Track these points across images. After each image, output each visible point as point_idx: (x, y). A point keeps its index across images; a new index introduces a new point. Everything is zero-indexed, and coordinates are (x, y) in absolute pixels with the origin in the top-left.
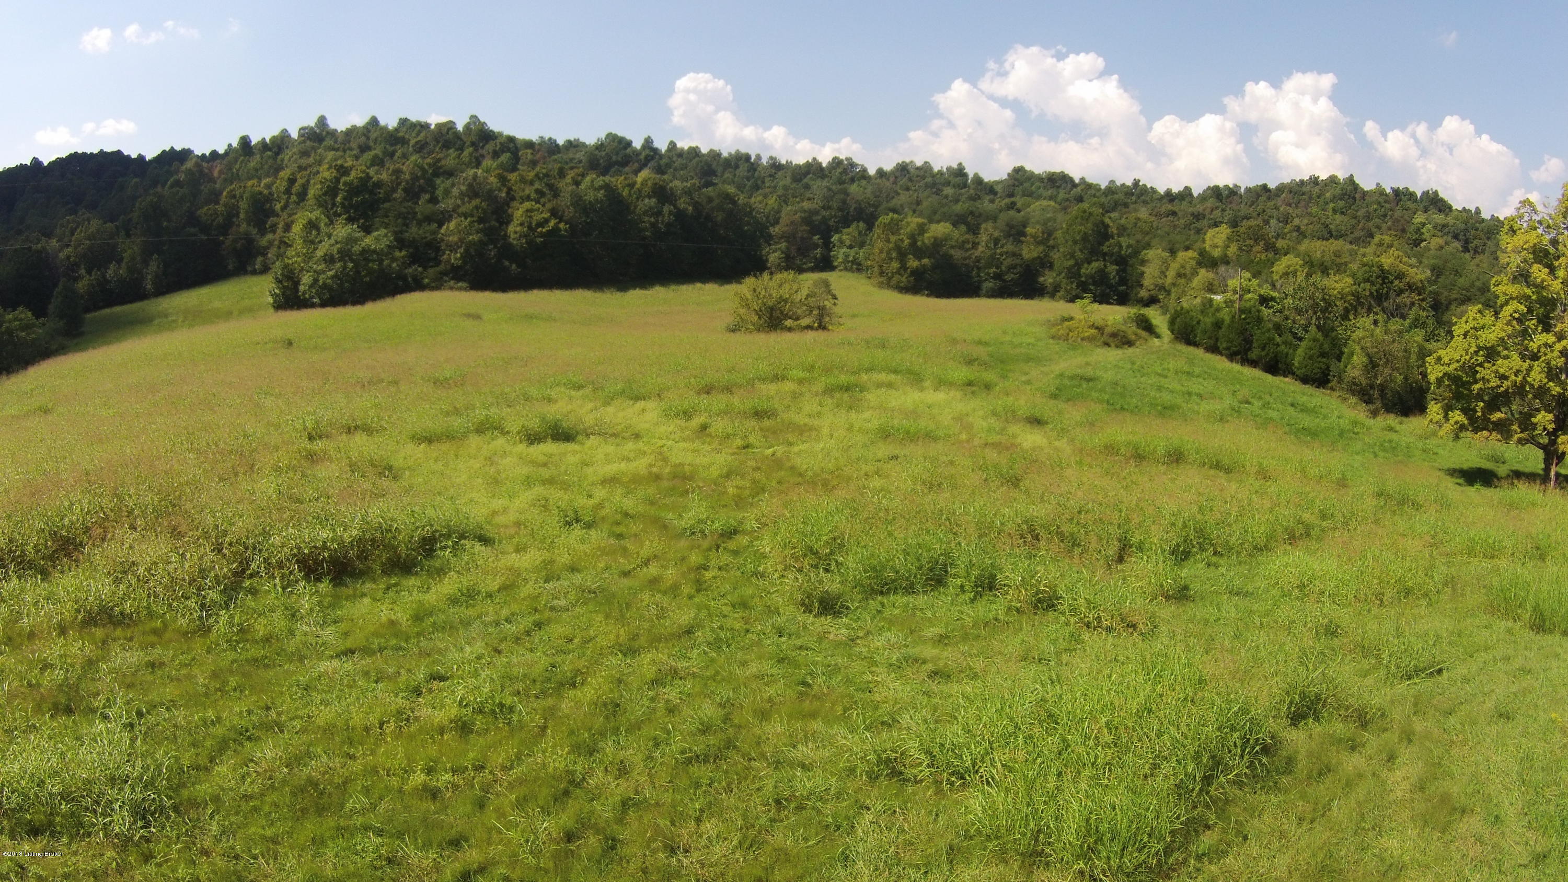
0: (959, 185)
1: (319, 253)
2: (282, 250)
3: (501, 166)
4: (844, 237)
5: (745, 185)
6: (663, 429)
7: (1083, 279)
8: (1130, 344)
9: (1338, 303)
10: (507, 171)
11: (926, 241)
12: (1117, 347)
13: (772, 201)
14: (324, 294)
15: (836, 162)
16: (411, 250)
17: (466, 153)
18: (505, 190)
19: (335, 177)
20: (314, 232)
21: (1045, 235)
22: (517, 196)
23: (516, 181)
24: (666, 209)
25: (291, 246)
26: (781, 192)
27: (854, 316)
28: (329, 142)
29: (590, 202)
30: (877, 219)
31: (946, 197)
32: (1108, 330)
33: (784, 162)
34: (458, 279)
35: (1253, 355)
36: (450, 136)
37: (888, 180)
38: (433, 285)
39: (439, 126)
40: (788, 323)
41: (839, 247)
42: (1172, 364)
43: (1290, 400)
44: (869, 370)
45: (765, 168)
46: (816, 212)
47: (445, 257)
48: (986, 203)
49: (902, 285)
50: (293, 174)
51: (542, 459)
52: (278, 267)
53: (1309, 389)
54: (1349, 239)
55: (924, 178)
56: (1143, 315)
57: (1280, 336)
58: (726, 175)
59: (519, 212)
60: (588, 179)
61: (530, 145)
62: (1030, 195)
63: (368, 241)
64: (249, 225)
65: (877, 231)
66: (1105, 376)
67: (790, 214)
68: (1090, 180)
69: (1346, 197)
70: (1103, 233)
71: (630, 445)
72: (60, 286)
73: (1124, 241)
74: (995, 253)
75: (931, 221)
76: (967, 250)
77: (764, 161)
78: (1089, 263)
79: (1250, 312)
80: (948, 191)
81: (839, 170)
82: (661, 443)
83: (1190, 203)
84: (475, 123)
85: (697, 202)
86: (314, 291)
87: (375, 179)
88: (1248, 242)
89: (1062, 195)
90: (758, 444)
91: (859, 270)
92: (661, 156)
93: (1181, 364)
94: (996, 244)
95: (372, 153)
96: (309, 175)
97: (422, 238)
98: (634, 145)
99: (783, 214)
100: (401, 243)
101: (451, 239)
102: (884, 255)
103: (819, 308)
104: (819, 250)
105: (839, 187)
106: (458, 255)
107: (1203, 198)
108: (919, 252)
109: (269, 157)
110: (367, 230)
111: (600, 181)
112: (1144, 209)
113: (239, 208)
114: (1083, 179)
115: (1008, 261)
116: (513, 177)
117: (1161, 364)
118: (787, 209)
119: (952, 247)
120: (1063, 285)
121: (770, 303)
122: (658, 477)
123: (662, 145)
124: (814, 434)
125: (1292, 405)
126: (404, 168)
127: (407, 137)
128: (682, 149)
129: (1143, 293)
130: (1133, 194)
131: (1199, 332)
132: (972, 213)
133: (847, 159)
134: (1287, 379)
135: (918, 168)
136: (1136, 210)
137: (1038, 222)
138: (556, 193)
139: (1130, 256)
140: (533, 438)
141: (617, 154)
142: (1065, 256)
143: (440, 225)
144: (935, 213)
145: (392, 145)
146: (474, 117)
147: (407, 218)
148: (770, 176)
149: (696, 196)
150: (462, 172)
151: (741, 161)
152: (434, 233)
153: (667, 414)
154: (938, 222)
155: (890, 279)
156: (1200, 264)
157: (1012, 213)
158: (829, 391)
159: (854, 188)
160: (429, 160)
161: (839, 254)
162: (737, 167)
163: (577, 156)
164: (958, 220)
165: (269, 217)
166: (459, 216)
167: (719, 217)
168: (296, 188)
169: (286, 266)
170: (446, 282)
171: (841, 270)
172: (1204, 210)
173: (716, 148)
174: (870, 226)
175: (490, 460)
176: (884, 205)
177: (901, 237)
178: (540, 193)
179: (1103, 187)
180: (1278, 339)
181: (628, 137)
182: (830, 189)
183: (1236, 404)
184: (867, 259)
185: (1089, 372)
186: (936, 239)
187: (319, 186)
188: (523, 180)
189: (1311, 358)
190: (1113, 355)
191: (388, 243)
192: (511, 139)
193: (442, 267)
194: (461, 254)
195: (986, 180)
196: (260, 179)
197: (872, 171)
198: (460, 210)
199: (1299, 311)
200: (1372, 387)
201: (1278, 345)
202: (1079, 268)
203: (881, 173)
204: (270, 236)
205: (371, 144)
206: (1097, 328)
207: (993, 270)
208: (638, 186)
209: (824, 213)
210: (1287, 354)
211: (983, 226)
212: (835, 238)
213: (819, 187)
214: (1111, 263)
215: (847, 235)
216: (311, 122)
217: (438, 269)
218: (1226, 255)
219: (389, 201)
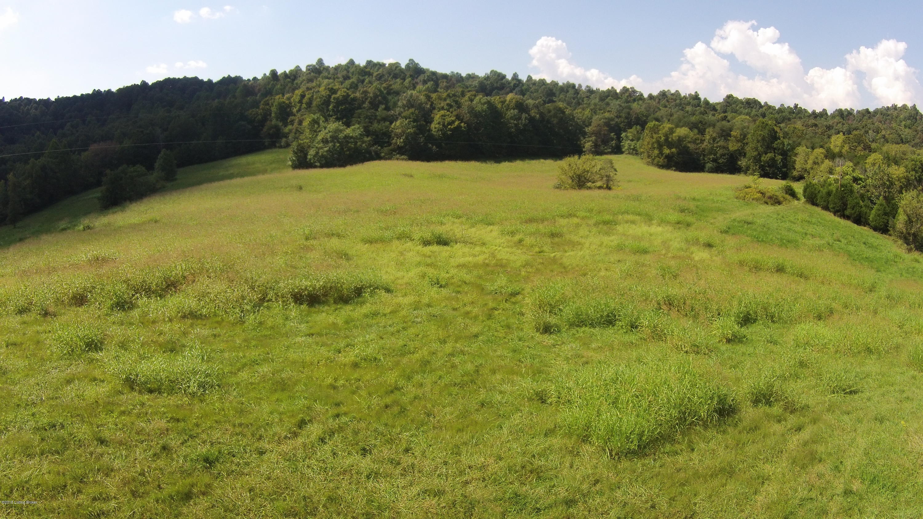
0: (695, 105)
1: (319, 138)
2: (297, 135)
3: (428, 89)
4: (629, 134)
5: (572, 102)
6: (498, 241)
7: (762, 163)
8: (779, 203)
9: (896, 183)
10: (431, 92)
11: (674, 138)
12: (772, 204)
13: (587, 112)
14: (322, 161)
15: (625, 90)
16: (374, 137)
17: (407, 81)
18: (429, 103)
19: (329, 95)
20: (316, 126)
21: (742, 137)
22: (437, 107)
23: (436, 98)
24: (524, 116)
25: (302, 133)
26: (592, 107)
27: (630, 181)
28: (325, 74)
29: (479, 111)
30: (647, 124)
31: (687, 112)
32: (768, 195)
33: (595, 89)
34: (402, 154)
35: (847, 212)
36: (397, 71)
37: (655, 101)
38: (387, 157)
39: (391, 65)
40: (589, 184)
41: (626, 140)
42: (800, 216)
43: (864, 240)
44: (623, 213)
45: (584, 93)
46: (612, 119)
47: (394, 141)
48: (710, 116)
49: (660, 164)
50: (303, 92)
51: (429, 253)
52: (294, 145)
53: (877, 234)
54: (912, 144)
55: (675, 100)
56: (790, 186)
57: (863, 202)
58: (561, 96)
59: (437, 116)
60: (478, 98)
61: (445, 76)
62: (736, 112)
63: (349, 131)
64: (277, 120)
65: (646, 131)
66: (758, 221)
67: (597, 120)
68: (770, 104)
69: (912, 118)
70: (774, 136)
71: (478, 249)
72: (162, 153)
73: (786, 141)
74: (713, 147)
75: (677, 126)
76: (698, 144)
77: (583, 88)
78: (766, 154)
79: (846, 187)
80: (689, 108)
81: (627, 95)
82: (495, 248)
83: (826, 119)
84: (412, 64)
85: (542, 112)
86: (316, 159)
87: (352, 96)
88: (855, 144)
89: (754, 112)
90: (548, 251)
91: (637, 154)
92: (523, 85)
93: (805, 216)
94: (714, 141)
95: (351, 80)
96: (313, 93)
97: (381, 130)
98: (507, 77)
99: (593, 120)
100: (367, 132)
101: (397, 131)
102: (650, 146)
103: (607, 176)
104: (614, 142)
105: (626, 105)
106: (402, 140)
107: (833, 116)
108: (670, 145)
109: (289, 82)
110: (348, 125)
111: (485, 99)
112: (799, 122)
113: (271, 110)
114: (766, 103)
115: (720, 152)
116: (434, 96)
117: (795, 216)
118: (595, 118)
119: (689, 142)
120: (751, 167)
121: (578, 173)
122: (488, 265)
123: (523, 78)
124: (579, 247)
125: (864, 243)
126: (369, 90)
127: (371, 71)
128: (535, 80)
129: (795, 173)
130: (794, 113)
131: (819, 197)
132: (701, 122)
133: (631, 88)
134: (865, 228)
135: (672, 94)
136: (795, 123)
137: (738, 129)
138: (459, 106)
139: (789, 150)
140: (426, 243)
141: (497, 83)
142: (752, 149)
143: (391, 123)
144: (680, 122)
145: (363, 76)
146: (411, 61)
147: (371, 119)
148: (587, 97)
149: (541, 109)
150: (404, 93)
151: (570, 88)
152: (387, 127)
153: (502, 233)
154: (682, 127)
155: (653, 160)
156: (826, 157)
157: (724, 123)
158: (596, 224)
159: (635, 106)
160: (384, 85)
161: (626, 144)
162: (568, 91)
163: (474, 83)
164: (693, 126)
165: (289, 116)
166: (402, 118)
167: (555, 121)
168: (305, 100)
169: (299, 145)
170: (394, 155)
171: (627, 154)
172: (833, 123)
173: (555, 80)
174: (643, 129)
175: (402, 254)
176: (652, 116)
177: (660, 135)
178: (450, 106)
179: (777, 108)
180: (861, 203)
181: (504, 73)
182: (620, 106)
183: (831, 242)
184: (640, 147)
185: (750, 219)
186: (679, 137)
187: (319, 100)
188: (440, 98)
189: (879, 215)
190: (770, 209)
191: (360, 132)
192: (434, 73)
193: (392, 147)
194: (403, 140)
195: (711, 102)
196: (283, 95)
197: (646, 96)
198: (403, 115)
199: (875, 187)
200: (909, 234)
201: (861, 207)
202: (760, 157)
203: (651, 97)
204: (290, 127)
205: (350, 75)
206: (762, 193)
207: (712, 156)
208: (507, 102)
209: (616, 120)
210: (866, 213)
211: (707, 130)
212: (623, 135)
213: (615, 104)
214: (778, 154)
215: (630, 133)
216: (314, 62)
217: (390, 148)
218: (841, 152)
219: (361, 109)
